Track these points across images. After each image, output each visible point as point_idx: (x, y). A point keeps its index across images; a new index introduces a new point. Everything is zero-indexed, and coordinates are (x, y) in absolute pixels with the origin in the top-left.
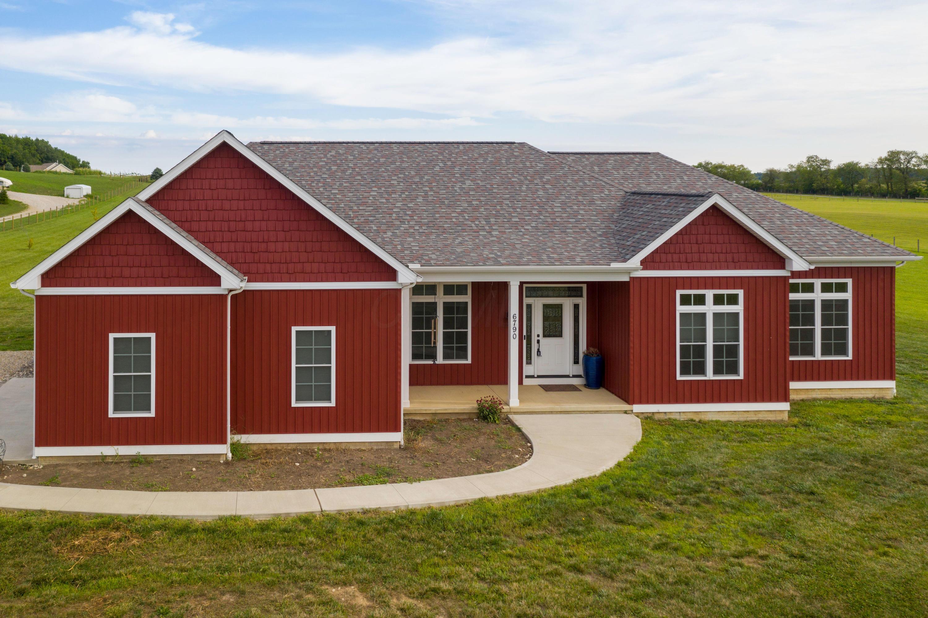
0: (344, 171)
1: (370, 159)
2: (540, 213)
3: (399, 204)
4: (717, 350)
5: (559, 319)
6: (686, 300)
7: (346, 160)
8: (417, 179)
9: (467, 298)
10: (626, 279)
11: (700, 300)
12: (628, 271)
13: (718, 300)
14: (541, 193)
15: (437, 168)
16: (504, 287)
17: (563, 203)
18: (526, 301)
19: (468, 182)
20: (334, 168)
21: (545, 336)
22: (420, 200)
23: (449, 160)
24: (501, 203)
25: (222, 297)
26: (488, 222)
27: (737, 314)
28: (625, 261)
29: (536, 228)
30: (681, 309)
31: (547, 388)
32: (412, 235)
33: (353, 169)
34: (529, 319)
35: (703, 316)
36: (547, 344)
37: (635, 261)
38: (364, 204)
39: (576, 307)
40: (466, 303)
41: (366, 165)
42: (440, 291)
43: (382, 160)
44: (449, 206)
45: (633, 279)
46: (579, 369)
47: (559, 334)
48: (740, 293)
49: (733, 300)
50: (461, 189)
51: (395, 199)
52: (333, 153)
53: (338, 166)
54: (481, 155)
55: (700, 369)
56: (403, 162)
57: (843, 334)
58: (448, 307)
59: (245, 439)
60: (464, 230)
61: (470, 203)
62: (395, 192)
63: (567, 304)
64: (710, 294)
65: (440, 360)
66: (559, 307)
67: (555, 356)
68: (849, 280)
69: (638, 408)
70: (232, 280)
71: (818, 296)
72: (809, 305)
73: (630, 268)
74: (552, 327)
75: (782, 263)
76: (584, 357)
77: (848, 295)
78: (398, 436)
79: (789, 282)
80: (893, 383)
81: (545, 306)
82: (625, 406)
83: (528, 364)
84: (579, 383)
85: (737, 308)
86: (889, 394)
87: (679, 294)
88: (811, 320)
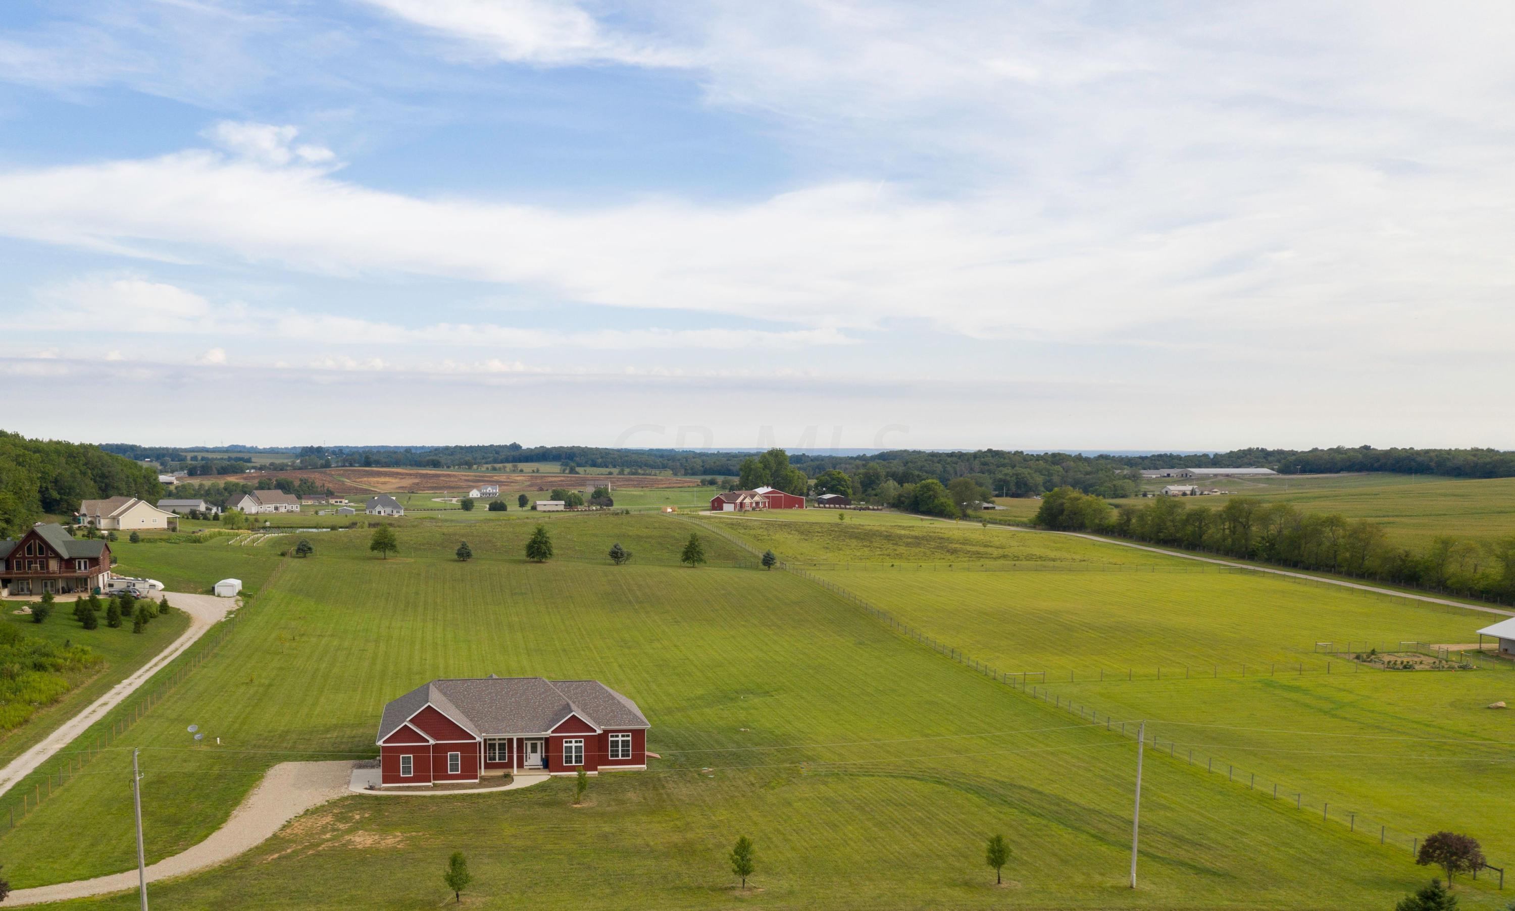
0: (469, 695)
1: (479, 688)
2: (533, 712)
3: (486, 710)
4: (576, 757)
5: (536, 747)
6: (566, 742)
7: (470, 688)
8: (495, 698)
9: (506, 742)
10: (548, 736)
11: (571, 742)
13: (576, 742)
14: (537, 703)
16: (512, 739)
17: (543, 708)
18: (525, 742)
19: (513, 699)
24: (521, 708)
25: (429, 745)
26: (514, 717)
27: (581, 747)
28: (546, 731)
29: (529, 719)
30: (565, 745)
31: (530, 769)
32: (487, 722)
33: (473, 694)
34: (527, 748)
35: (571, 747)
36: (531, 754)
37: (550, 731)
38: (474, 710)
39: (542, 744)
40: (505, 744)
41: (478, 691)
44: (503, 710)
45: (551, 736)
46: (541, 763)
47: (536, 754)
48: (583, 740)
49: (581, 742)
50: (510, 702)
51: (485, 707)
53: (467, 691)
54: (522, 685)
55: (571, 762)
56: (492, 689)
57: (629, 750)
58: (500, 745)
59: (436, 782)
60: (505, 720)
61: (510, 708)
63: (539, 743)
64: (573, 740)
65: (497, 761)
66: (536, 744)
67: (534, 759)
68: (630, 734)
69: (552, 774)
70: (432, 742)
71: (620, 739)
72: (618, 741)
73: (549, 733)
74: (534, 750)
75: (595, 731)
76: (542, 759)
77: (630, 738)
78: (477, 781)
79: (610, 734)
80: (644, 766)
81: (532, 744)
82: (549, 773)
83: (526, 761)
84: (542, 767)
85: (582, 744)
86: (643, 770)
87: (564, 740)
88: (618, 746)
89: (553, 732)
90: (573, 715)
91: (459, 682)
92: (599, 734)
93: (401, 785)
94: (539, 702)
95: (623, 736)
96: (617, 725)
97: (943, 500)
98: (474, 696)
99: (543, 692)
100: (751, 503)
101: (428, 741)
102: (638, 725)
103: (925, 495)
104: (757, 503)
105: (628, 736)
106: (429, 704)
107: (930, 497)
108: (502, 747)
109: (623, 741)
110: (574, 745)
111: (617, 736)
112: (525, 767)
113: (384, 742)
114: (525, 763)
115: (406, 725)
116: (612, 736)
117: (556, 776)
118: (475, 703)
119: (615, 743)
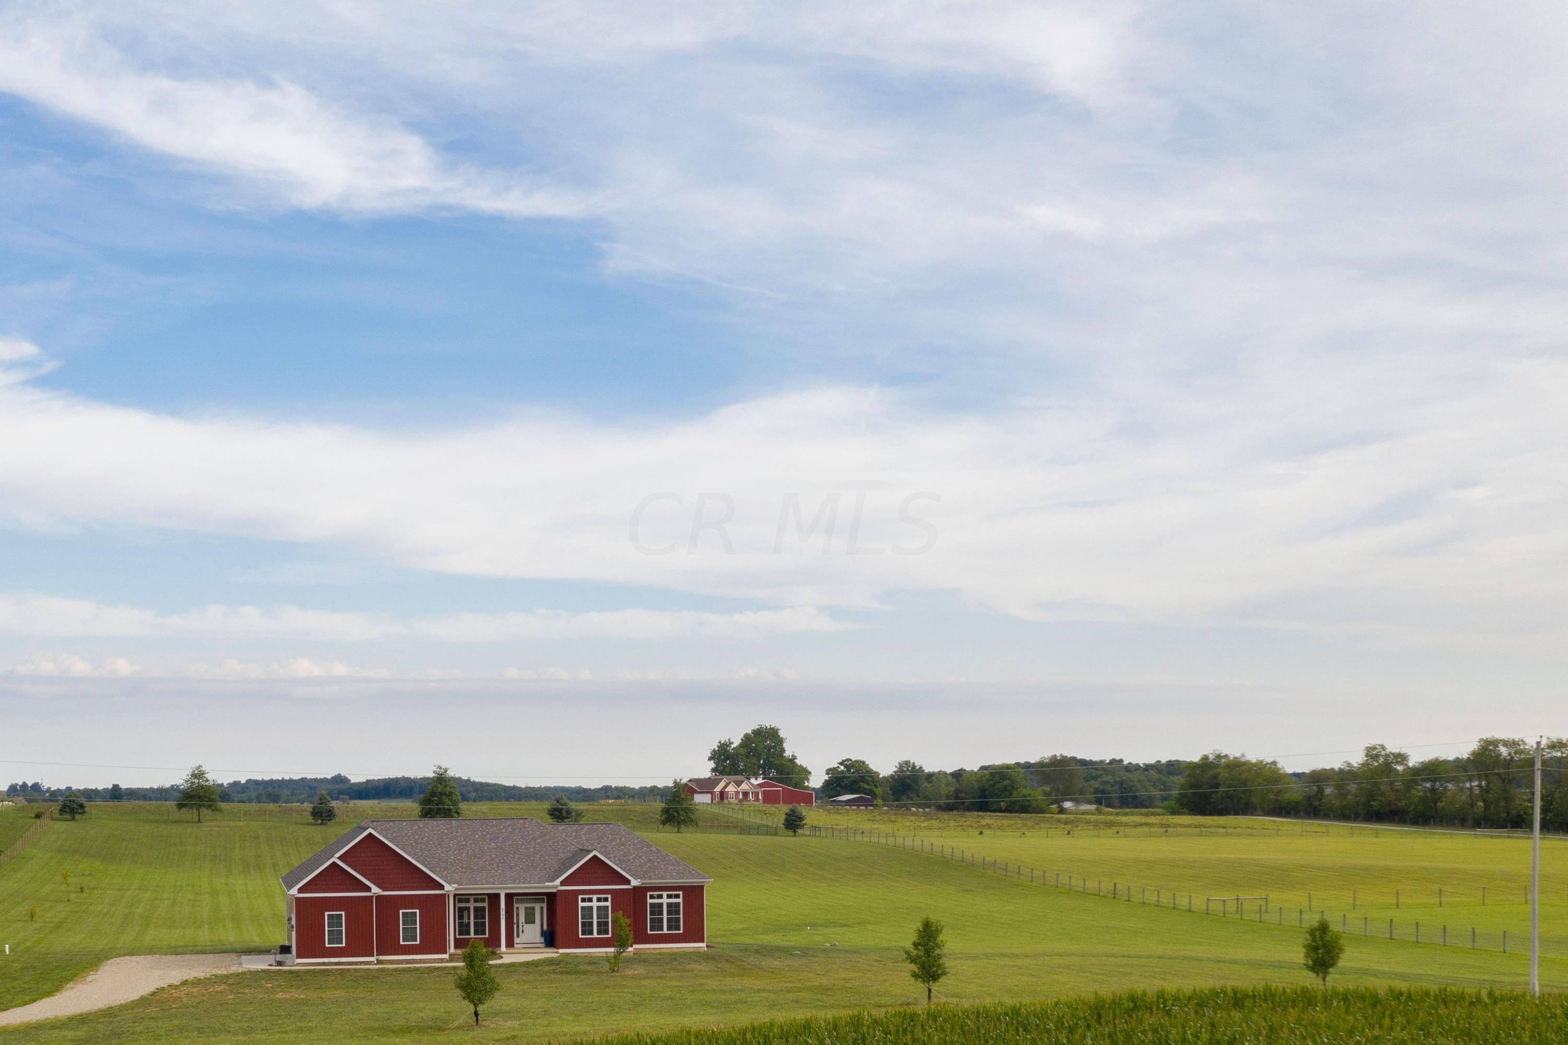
0: (422, 839)
1: (438, 831)
2: (527, 860)
3: (452, 857)
4: (599, 924)
5: (534, 914)
6: (583, 900)
7: (424, 831)
8: (464, 843)
9: (486, 904)
10: (555, 891)
11: (590, 900)
12: (555, 887)
13: (599, 900)
14: (531, 850)
15: (477, 836)
16: (498, 895)
17: (542, 855)
18: (515, 905)
20: (417, 837)
21: (526, 923)
22: (464, 854)
23: (485, 830)
24: (507, 856)
25: (372, 897)
26: (498, 866)
27: (608, 907)
28: (553, 881)
29: (522, 868)
30: (581, 904)
31: (525, 948)
32: (457, 873)
33: (428, 837)
34: (518, 915)
35: (591, 908)
36: (527, 926)
37: (558, 882)
39: (542, 908)
40: (485, 907)
41: (435, 835)
42: (472, 900)
43: (445, 831)
44: (479, 858)
45: (558, 891)
46: (542, 940)
47: (533, 922)
48: (609, 896)
49: (606, 900)
50: (488, 848)
51: (451, 855)
52: (416, 827)
53: (419, 835)
54: (505, 827)
55: (591, 933)
56: (457, 832)
57: (678, 920)
58: (476, 909)
59: (381, 958)
60: (484, 870)
61: (491, 856)
62: (450, 851)
63: (537, 907)
64: (595, 897)
65: (472, 935)
66: (533, 908)
67: (531, 933)
68: (681, 893)
69: (561, 951)
70: (376, 890)
71: (665, 901)
72: (661, 905)
73: (556, 885)
74: (530, 920)
75: (628, 882)
76: (543, 933)
77: (680, 900)
78: (446, 956)
79: (648, 894)
80: (703, 945)
81: (526, 908)
82: (556, 950)
83: (518, 936)
84: (543, 945)
85: (609, 904)
86: (702, 950)
87: (580, 897)
88: (661, 913)
89: (563, 883)
90: (595, 856)
91: (405, 824)
92: (635, 888)
93: (326, 960)
94: (535, 847)
95: (669, 896)
96: (660, 878)
97: (1025, 792)
98: (431, 840)
99: (540, 837)
100: (737, 793)
101: (369, 889)
102: (692, 878)
103: (998, 786)
104: (746, 794)
105: (677, 896)
106: (370, 830)
107: (1005, 788)
108: (479, 912)
109: (669, 905)
110: (595, 904)
111: (660, 897)
112: (516, 946)
113: (300, 891)
114: (516, 940)
115: (334, 863)
116: (654, 898)
117: (567, 954)
118: (434, 849)
119: (657, 909)
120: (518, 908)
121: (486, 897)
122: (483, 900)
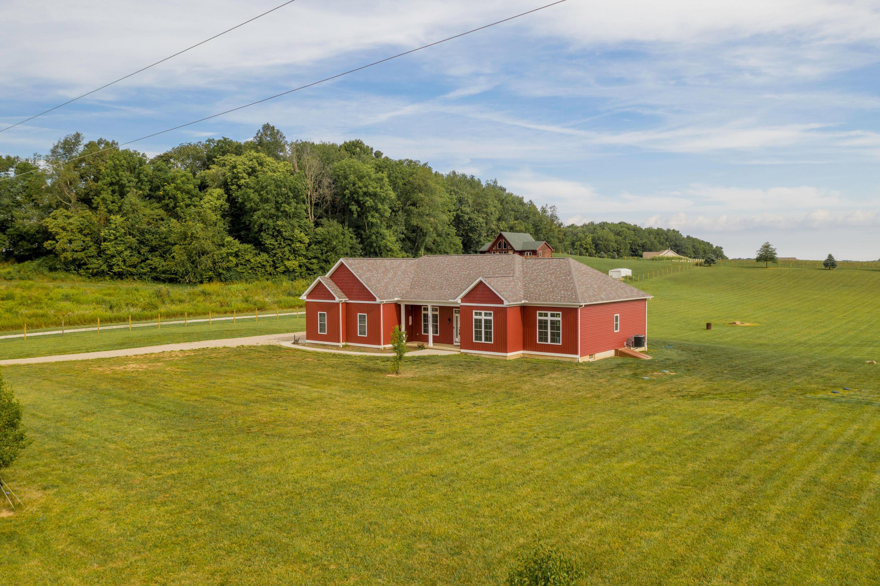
4: (486, 333)
6: (476, 314)
9: (438, 313)
11: (480, 314)
13: (486, 314)
18: (455, 315)
27: (491, 320)
30: (475, 317)
34: (457, 322)
35: (480, 320)
37: (458, 299)
40: (438, 315)
48: (492, 312)
49: (490, 315)
55: (481, 339)
57: (558, 334)
58: (433, 316)
64: (482, 312)
68: (561, 313)
69: (462, 351)
70: (339, 299)
71: (549, 318)
72: (546, 322)
73: (457, 302)
75: (502, 303)
77: (560, 319)
79: (538, 312)
80: (577, 356)
82: (459, 350)
83: (457, 337)
85: (491, 318)
86: (576, 361)
87: (474, 311)
88: (546, 328)
90: (481, 282)
92: (507, 306)
93: (319, 342)
95: (552, 315)
96: (546, 300)
101: (335, 299)
102: (569, 301)
105: (558, 316)
109: (552, 322)
110: (483, 317)
111: (546, 315)
113: (307, 298)
114: (455, 339)
115: (319, 281)
116: (541, 315)
117: (466, 354)
119: (543, 324)
120: (457, 317)
121: (438, 308)
122: (436, 310)
